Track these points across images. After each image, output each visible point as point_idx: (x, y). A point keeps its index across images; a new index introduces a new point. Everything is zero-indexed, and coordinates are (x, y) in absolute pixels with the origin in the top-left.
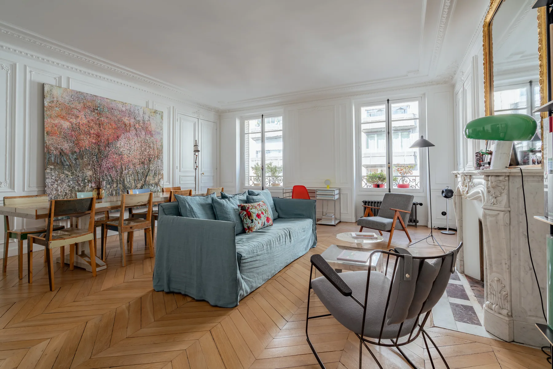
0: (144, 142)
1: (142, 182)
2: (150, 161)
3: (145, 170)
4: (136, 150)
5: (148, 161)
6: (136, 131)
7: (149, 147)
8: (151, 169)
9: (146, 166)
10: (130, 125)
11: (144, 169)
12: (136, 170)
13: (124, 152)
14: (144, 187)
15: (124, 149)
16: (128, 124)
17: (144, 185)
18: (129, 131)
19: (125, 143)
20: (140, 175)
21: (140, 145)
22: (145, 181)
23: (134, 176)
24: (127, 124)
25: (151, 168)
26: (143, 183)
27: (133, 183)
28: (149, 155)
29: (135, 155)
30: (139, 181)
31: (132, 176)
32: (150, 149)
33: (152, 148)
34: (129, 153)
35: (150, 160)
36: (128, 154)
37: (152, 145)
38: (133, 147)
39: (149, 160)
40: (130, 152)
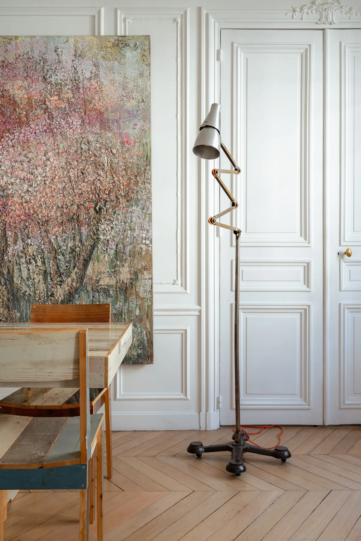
0: (76, 152)
1: (70, 279)
2: (98, 212)
3: (81, 241)
4: (50, 180)
5: (92, 211)
6: (51, 117)
7: (98, 165)
8: (102, 237)
9: (84, 230)
10: (30, 104)
11: (78, 238)
12: (50, 241)
13: (10, 187)
14: (77, 296)
15: (12, 180)
16: (25, 102)
17: (76, 290)
18: (28, 124)
19: (16, 162)
20: (65, 258)
21: (63, 160)
22: (81, 278)
23: (44, 263)
24: (19, 102)
25: (104, 234)
26: (74, 284)
27: (42, 281)
28: (96, 192)
29: (47, 194)
30: (60, 276)
31: (36, 262)
32: (101, 172)
33: (106, 168)
34: (28, 191)
35: (100, 209)
36: (23, 194)
37: (105, 159)
38: (40, 170)
39: (95, 209)
40: (31, 186)
